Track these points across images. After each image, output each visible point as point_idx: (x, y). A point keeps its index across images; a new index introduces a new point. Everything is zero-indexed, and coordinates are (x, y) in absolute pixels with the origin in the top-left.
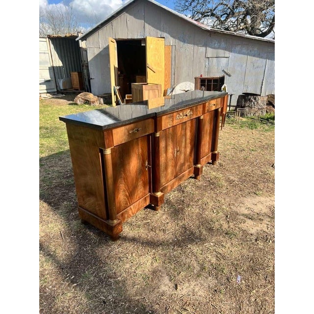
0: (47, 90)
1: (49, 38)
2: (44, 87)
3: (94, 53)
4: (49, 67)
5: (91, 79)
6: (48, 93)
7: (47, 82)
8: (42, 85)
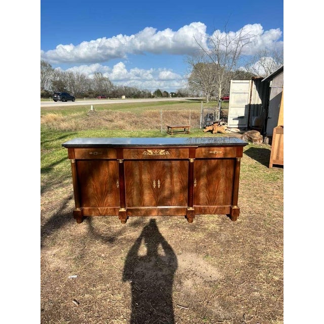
0: (238, 125)
1: (252, 80)
2: (237, 122)
3: (276, 93)
4: (246, 106)
5: (269, 118)
6: (238, 128)
7: (240, 118)
8: (235, 121)
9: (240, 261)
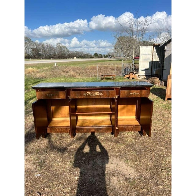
0: (145, 74)
1: (154, 46)
2: (144, 72)
4: (150, 62)
5: (164, 69)
7: (146, 70)
9: (149, 164)
